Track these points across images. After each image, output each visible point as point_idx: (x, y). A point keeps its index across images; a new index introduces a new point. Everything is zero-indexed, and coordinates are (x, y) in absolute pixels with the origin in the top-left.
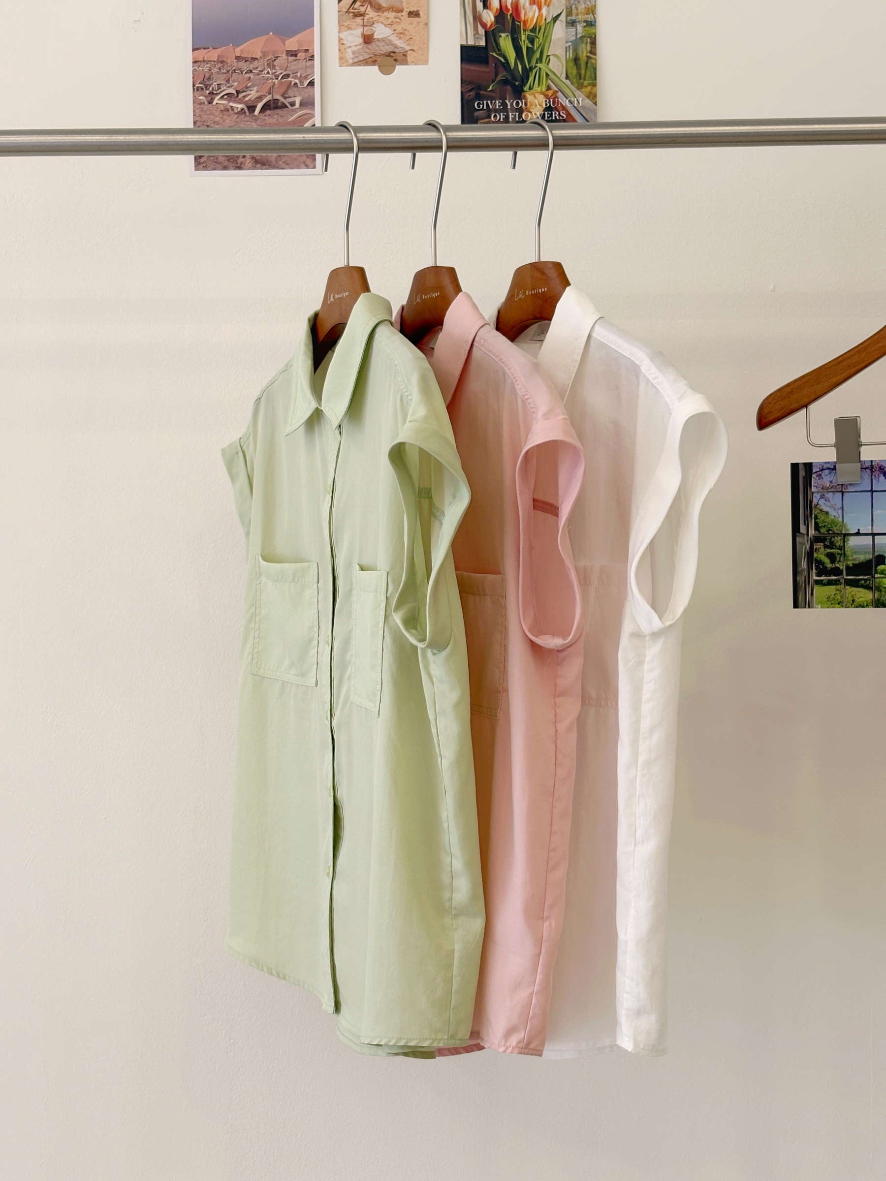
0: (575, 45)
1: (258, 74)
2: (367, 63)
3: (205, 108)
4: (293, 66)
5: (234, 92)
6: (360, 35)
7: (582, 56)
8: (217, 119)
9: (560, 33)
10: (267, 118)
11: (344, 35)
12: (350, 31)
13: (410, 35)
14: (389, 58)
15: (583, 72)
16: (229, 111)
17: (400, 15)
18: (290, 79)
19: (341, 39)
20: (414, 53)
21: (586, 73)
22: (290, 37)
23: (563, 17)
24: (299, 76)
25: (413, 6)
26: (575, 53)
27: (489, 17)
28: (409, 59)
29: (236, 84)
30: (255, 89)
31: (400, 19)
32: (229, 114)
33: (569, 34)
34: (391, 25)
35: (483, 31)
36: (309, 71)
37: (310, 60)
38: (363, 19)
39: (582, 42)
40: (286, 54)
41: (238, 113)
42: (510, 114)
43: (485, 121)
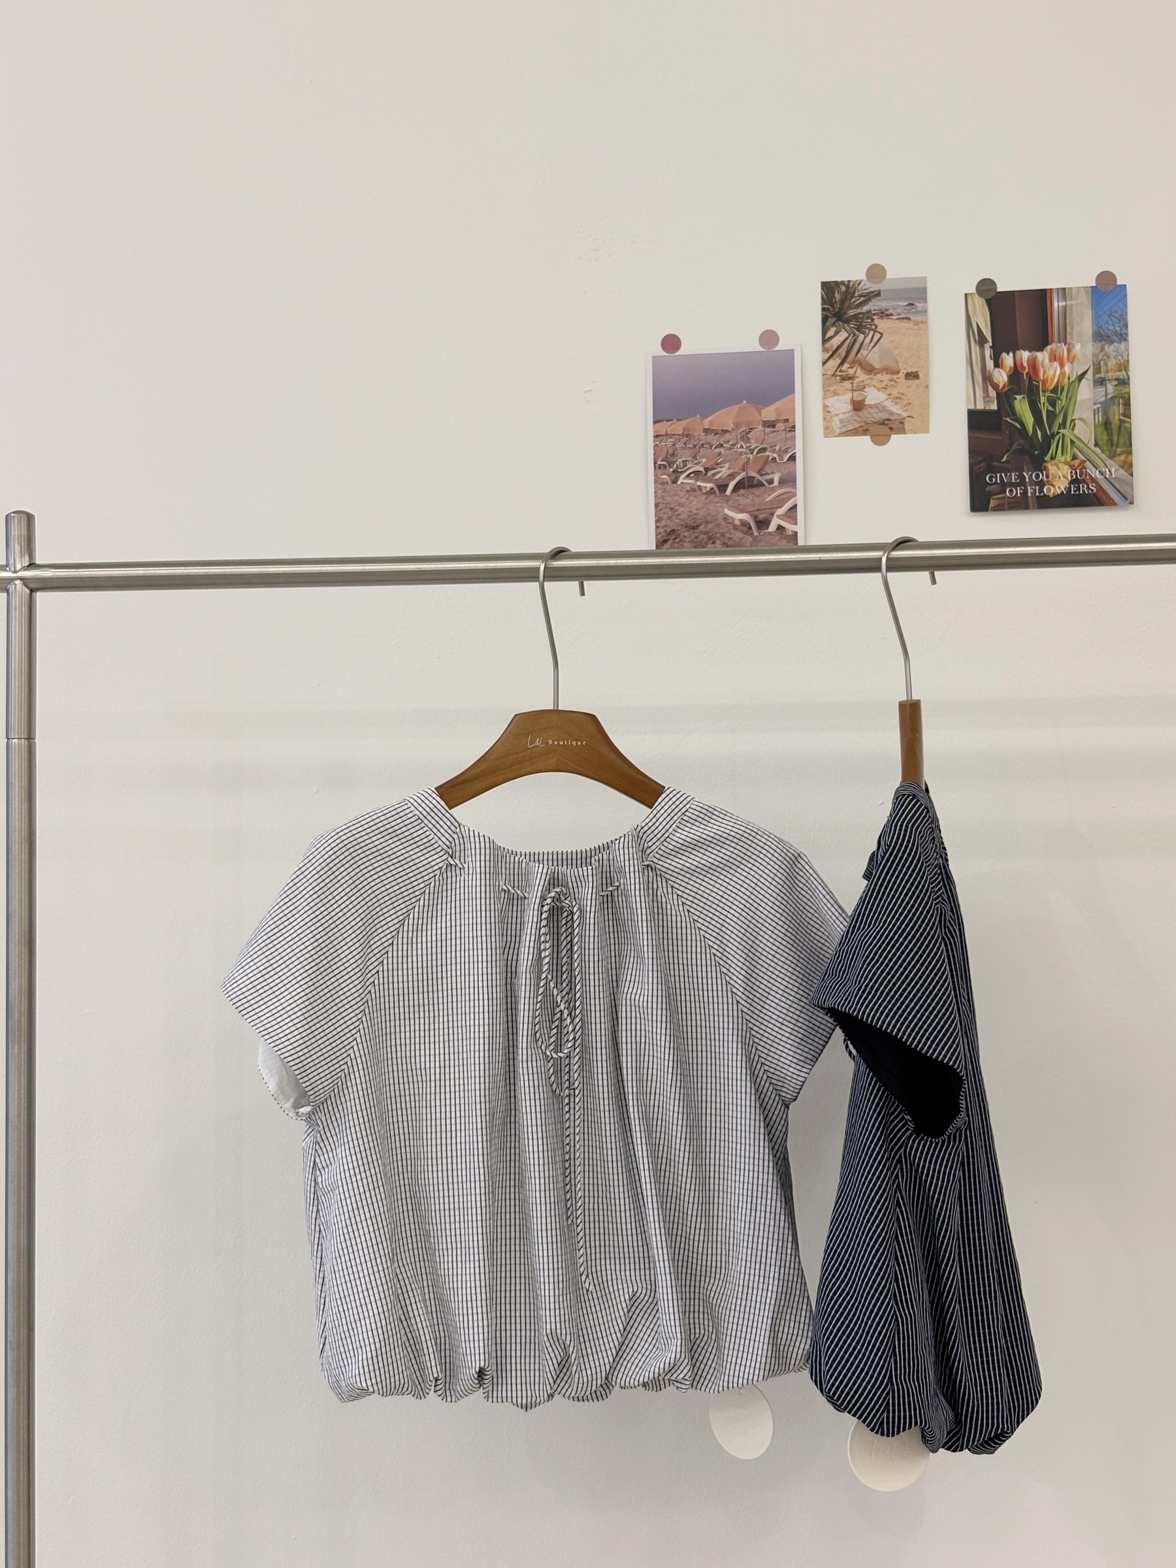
0: (1106, 406)
1: (730, 449)
2: (857, 432)
3: (668, 488)
4: (771, 439)
5: (702, 469)
6: (849, 401)
7: (1114, 419)
8: (684, 500)
9: (1086, 392)
10: (740, 498)
11: (829, 402)
12: (836, 397)
13: (909, 399)
14: (883, 427)
15: (1115, 438)
16: (696, 491)
17: (895, 377)
18: (767, 453)
19: (827, 406)
20: (913, 420)
21: (1118, 439)
22: (767, 405)
23: (1090, 375)
24: (777, 450)
25: (911, 367)
26: (1105, 417)
27: (1001, 377)
28: (907, 426)
29: (704, 460)
30: (727, 465)
31: (896, 382)
32: (695, 494)
33: (1097, 394)
34: (886, 388)
35: (995, 392)
36: (789, 443)
37: (790, 431)
38: (852, 383)
39: (1114, 403)
40: (763, 427)
41: (707, 493)
42: (1029, 488)
43: (999, 496)
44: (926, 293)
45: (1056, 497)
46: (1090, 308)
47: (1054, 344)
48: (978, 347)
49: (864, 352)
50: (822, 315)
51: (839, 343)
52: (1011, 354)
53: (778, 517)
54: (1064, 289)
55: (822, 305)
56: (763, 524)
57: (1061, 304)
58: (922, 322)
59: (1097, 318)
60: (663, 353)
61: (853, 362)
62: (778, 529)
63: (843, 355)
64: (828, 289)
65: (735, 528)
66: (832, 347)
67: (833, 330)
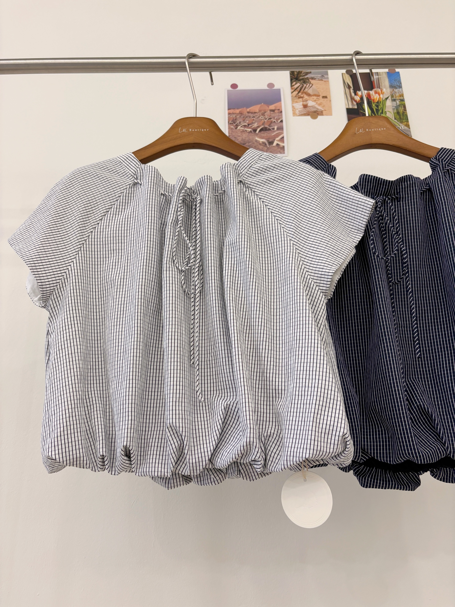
0: (397, 107)
1: (257, 118)
2: (305, 115)
3: (234, 130)
4: (273, 115)
5: (247, 125)
6: (302, 105)
7: (400, 111)
8: (240, 135)
9: (389, 103)
10: (262, 134)
11: (295, 105)
12: (297, 103)
13: (324, 105)
14: (315, 113)
16: (245, 132)
17: (319, 97)
18: (272, 120)
20: (326, 111)
21: (403, 117)
22: (271, 105)
23: (390, 98)
24: (276, 119)
25: (324, 94)
26: (397, 111)
27: (357, 98)
28: (324, 113)
29: (247, 122)
30: (256, 123)
33: (393, 104)
34: (315, 101)
35: (356, 103)
36: (280, 117)
37: (280, 113)
38: (303, 99)
39: (400, 107)
40: (270, 111)
41: (249, 132)
44: (328, 73)
46: (387, 78)
47: (376, 88)
48: (348, 89)
49: (306, 90)
50: (290, 79)
51: (297, 87)
53: (277, 140)
54: (377, 73)
55: (290, 76)
56: (271, 143)
57: (376, 77)
58: (327, 82)
59: (390, 81)
60: (231, 89)
61: (303, 93)
62: (277, 145)
63: (299, 90)
65: (260, 144)
66: (294, 88)
67: (294, 83)
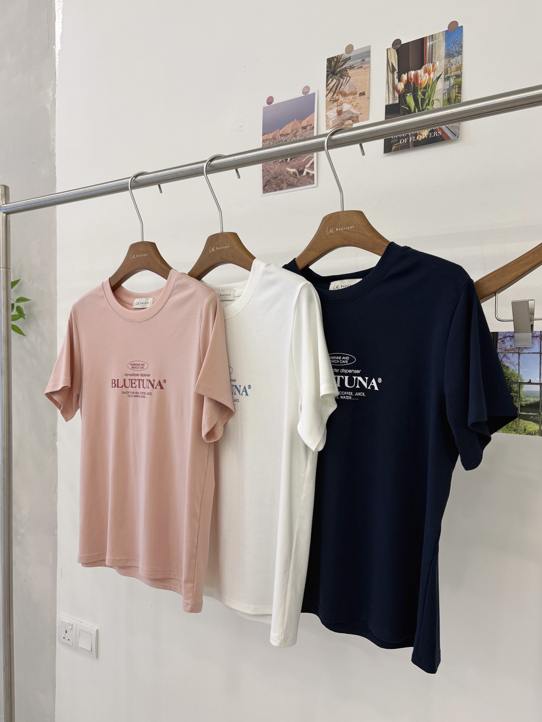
0: (449, 91)
4: (304, 135)
6: (336, 112)
7: (453, 96)
8: (272, 167)
9: (440, 86)
10: (293, 162)
11: (328, 114)
12: (331, 111)
13: (361, 106)
14: (350, 120)
17: (355, 96)
19: (327, 115)
20: (362, 115)
22: (304, 119)
23: (442, 77)
25: (362, 90)
26: (449, 96)
27: (401, 86)
28: (360, 119)
31: (355, 98)
32: (277, 163)
33: (446, 85)
34: (351, 102)
35: (398, 94)
37: (312, 129)
38: (337, 103)
39: (453, 89)
40: (302, 129)
41: (281, 162)
42: (410, 138)
43: (396, 144)
44: (370, 53)
45: (422, 140)
46: (444, 41)
47: (426, 64)
48: (391, 74)
49: (343, 87)
50: (327, 74)
51: (333, 85)
52: (406, 74)
53: (306, 168)
54: (433, 35)
55: (327, 69)
56: (301, 172)
57: (430, 43)
58: (368, 68)
59: (447, 45)
60: (268, 105)
61: (338, 93)
62: (307, 174)
63: (334, 91)
64: (329, 62)
65: (291, 176)
66: (330, 88)
67: (331, 80)
